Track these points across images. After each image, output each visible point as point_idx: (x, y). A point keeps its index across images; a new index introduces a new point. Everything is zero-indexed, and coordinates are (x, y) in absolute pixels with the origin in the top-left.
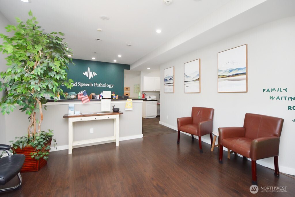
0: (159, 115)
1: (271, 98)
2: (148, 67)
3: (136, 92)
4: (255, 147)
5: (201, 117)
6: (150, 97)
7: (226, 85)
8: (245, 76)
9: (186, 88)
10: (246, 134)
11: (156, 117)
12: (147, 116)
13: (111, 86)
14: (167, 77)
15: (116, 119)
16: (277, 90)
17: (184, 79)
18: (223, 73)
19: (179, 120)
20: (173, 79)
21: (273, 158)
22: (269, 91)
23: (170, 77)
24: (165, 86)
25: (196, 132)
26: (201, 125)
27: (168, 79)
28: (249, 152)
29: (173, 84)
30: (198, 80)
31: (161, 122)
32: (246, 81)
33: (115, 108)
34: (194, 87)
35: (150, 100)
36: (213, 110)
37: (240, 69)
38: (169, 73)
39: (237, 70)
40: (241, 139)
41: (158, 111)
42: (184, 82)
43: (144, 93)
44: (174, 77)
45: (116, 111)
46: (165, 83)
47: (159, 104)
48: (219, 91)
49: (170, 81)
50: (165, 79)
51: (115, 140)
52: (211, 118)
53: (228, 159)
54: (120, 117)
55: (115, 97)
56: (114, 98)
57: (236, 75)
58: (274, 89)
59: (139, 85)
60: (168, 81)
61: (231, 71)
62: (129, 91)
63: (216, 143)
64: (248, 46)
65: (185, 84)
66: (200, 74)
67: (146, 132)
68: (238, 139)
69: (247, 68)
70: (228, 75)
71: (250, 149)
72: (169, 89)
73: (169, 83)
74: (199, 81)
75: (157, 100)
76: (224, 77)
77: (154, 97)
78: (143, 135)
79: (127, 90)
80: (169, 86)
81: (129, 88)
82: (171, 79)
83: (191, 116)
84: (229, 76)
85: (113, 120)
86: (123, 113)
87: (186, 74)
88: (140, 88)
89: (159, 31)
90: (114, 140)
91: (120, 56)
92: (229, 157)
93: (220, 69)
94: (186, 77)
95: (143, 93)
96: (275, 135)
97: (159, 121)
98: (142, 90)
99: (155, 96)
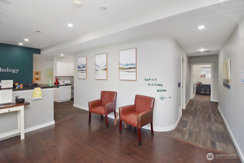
0: (73, 98)
1: (149, 84)
2: (62, 54)
3: (49, 77)
4: (139, 119)
5: (108, 99)
6: (64, 82)
7: (124, 75)
8: (135, 70)
9: (96, 75)
10: (136, 109)
11: (70, 100)
12: (60, 100)
13: (16, 71)
14: (80, 64)
15: (20, 111)
16: (152, 80)
17: (95, 68)
18: (122, 66)
19: (90, 104)
20: (85, 67)
21: (150, 124)
22: (148, 80)
23: (83, 65)
24: (79, 72)
25: (103, 112)
26: (107, 106)
27: (82, 66)
28: (136, 123)
29: (85, 71)
30: (106, 69)
31: (75, 105)
32: (135, 73)
33: (18, 98)
34: (102, 75)
35: (64, 84)
36: (116, 93)
37: (132, 64)
38: (82, 61)
39: (131, 65)
40: (132, 114)
41: (72, 94)
42: (95, 70)
43: (58, 78)
44: (86, 65)
45: (20, 102)
46: (78, 70)
47: (73, 88)
48: (120, 79)
49: (83, 68)
50: (79, 66)
51: (20, 133)
52: (114, 99)
53: (126, 128)
54: (25, 108)
55: (18, 86)
56: (17, 88)
57: (130, 68)
58: (150, 79)
59: (52, 69)
60: (81, 68)
61: (127, 65)
62: (40, 75)
63: (118, 118)
64: (137, 49)
65: (96, 72)
66: (107, 65)
67: (59, 118)
68: (131, 114)
69: (136, 64)
70: (126, 67)
71: (137, 121)
72: (82, 75)
73: (82, 70)
74: (106, 71)
75: (71, 84)
76: (123, 69)
77: (68, 82)
78: (54, 121)
79: (37, 74)
80: (82, 73)
81: (40, 72)
82: (84, 67)
83: (100, 99)
84: (126, 69)
85: (16, 112)
86: (29, 104)
87: (97, 64)
88: (53, 72)
89: (70, 25)
90: (18, 134)
91: (27, 40)
92: (126, 127)
93: (120, 63)
94: (96, 66)
95: (56, 78)
96: (151, 109)
97: (73, 104)
98: (55, 75)
99: (69, 80)
